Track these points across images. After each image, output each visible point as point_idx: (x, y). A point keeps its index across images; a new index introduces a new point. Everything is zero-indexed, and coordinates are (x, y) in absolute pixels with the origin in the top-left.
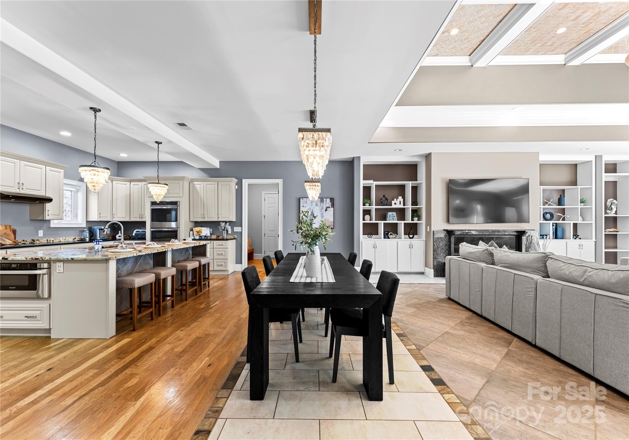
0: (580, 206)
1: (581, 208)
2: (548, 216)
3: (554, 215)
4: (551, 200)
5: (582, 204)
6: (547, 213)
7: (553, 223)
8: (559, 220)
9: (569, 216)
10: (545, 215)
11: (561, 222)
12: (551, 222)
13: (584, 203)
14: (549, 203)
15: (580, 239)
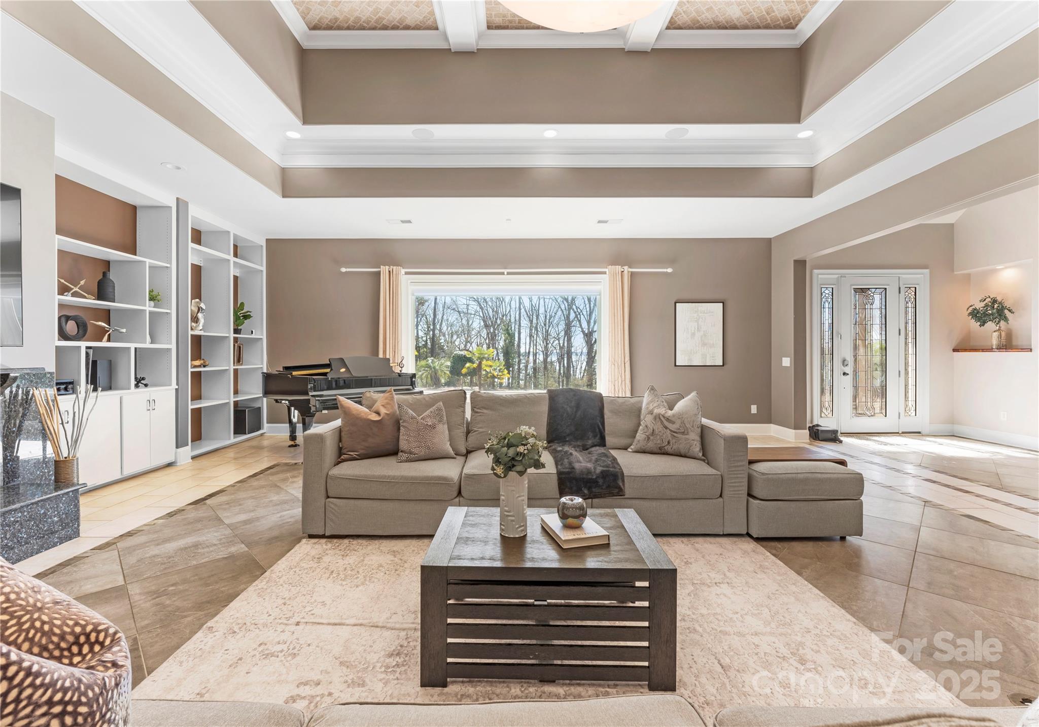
0: (148, 307)
1: (151, 313)
2: (71, 327)
3: (88, 323)
4: (82, 282)
5: (152, 303)
6: (68, 318)
7: (88, 348)
8: (101, 340)
9: (124, 330)
10: (64, 324)
11: (104, 344)
12: (83, 344)
13: (156, 301)
14: (76, 289)
15: (146, 385)
